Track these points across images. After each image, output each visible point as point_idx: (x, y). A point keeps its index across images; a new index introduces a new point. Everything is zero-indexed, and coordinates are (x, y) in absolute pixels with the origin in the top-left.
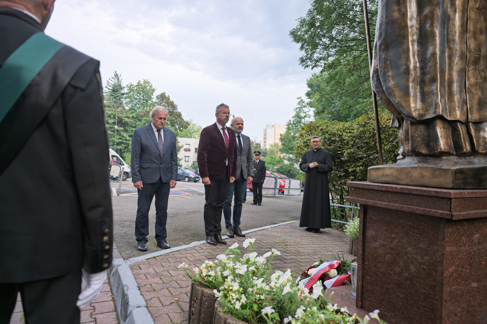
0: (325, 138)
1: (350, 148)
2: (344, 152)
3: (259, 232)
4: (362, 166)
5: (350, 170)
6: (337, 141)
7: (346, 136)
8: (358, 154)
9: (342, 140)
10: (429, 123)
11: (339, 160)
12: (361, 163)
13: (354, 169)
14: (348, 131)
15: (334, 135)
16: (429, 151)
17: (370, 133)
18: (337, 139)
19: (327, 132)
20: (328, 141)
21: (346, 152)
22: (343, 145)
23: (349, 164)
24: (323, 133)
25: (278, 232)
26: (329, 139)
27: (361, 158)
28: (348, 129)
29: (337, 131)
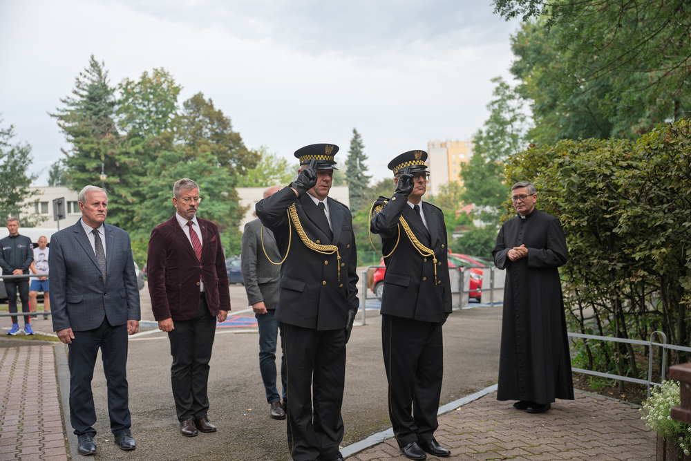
0: (571, 184)
1: (632, 204)
2: (620, 215)
4: (663, 245)
5: (637, 256)
6: (600, 189)
7: (621, 178)
8: (655, 219)
9: (611, 187)
11: (608, 233)
12: (663, 240)
13: (647, 253)
14: (624, 164)
15: (593, 174)
17: (679, 169)
18: (601, 185)
19: (574, 170)
20: (578, 191)
21: (625, 215)
22: (614, 198)
23: (633, 241)
24: (566, 174)
26: (581, 186)
27: (663, 227)
28: (625, 159)
29: (599, 166)
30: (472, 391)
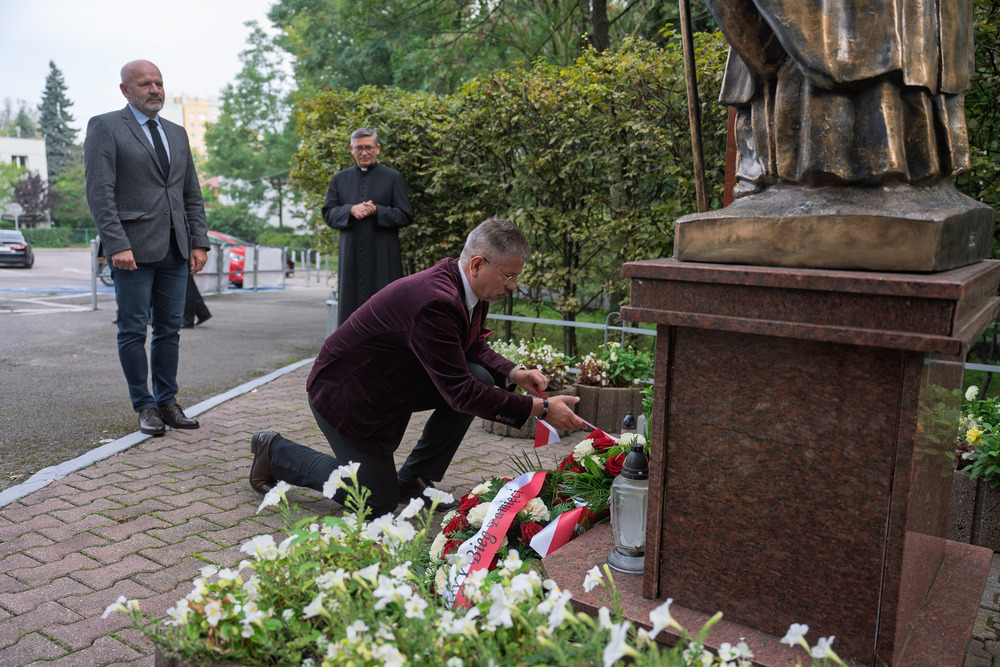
0: (381, 135)
1: (448, 163)
2: (434, 173)
3: (232, 407)
4: (478, 208)
5: (450, 219)
6: (414, 143)
7: (435, 131)
8: (470, 179)
9: (426, 142)
10: (858, 92)
11: (419, 194)
12: (478, 202)
13: (460, 216)
14: (439, 117)
15: (404, 126)
16: (855, 171)
17: (500, 125)
18: (415, 138)
19: (383, 119)
20: (389, 143)
21: (440, 173)
22: (427, 154)
23: (444, 204)
24: (374, 122)
25: (282, 399)
26: (392, 138)
27: (476, 190)
28: (437, 112)
29: (413, 115)
30: (262, 374)
